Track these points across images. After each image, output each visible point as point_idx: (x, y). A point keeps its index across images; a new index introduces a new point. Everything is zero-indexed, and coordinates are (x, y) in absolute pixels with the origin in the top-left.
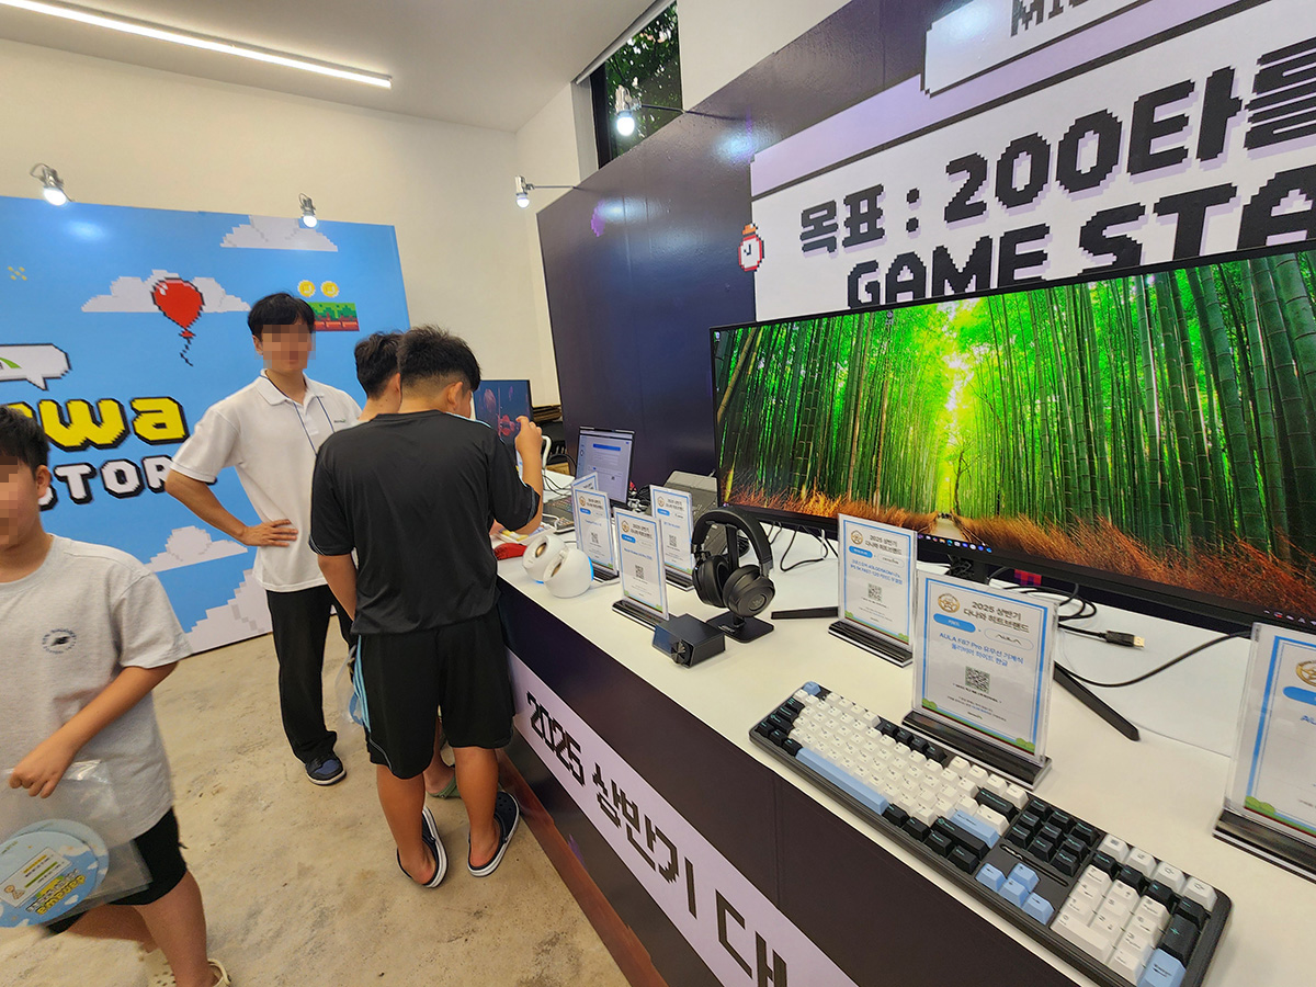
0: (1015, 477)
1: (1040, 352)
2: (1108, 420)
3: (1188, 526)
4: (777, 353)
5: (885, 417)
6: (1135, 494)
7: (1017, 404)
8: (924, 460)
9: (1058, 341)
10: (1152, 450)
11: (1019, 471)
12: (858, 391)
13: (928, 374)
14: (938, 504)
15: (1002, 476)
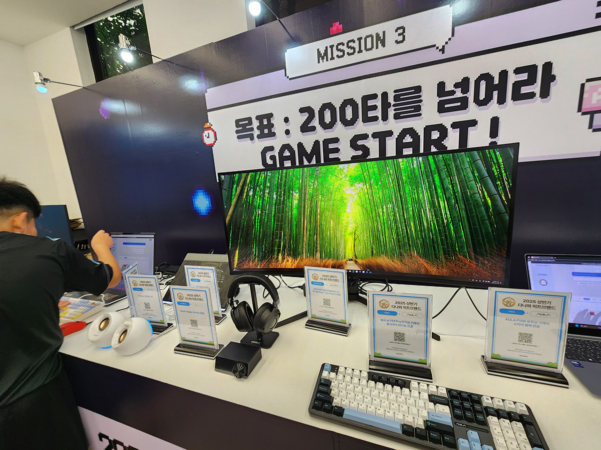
0: (378, 239)
1: (383, 186)
2: (411, 213)
3: (442, 252)
4: (259, 187)
5: (319, 216)
6: (423, 241)
7: (376, 208)
8: (338, 236)
9: (390, 182)
10: (428, 224)
11: (380, 237)
12: (304, 205)
13: (337, 196)
14: (347, 255)
15: (373, 239)
